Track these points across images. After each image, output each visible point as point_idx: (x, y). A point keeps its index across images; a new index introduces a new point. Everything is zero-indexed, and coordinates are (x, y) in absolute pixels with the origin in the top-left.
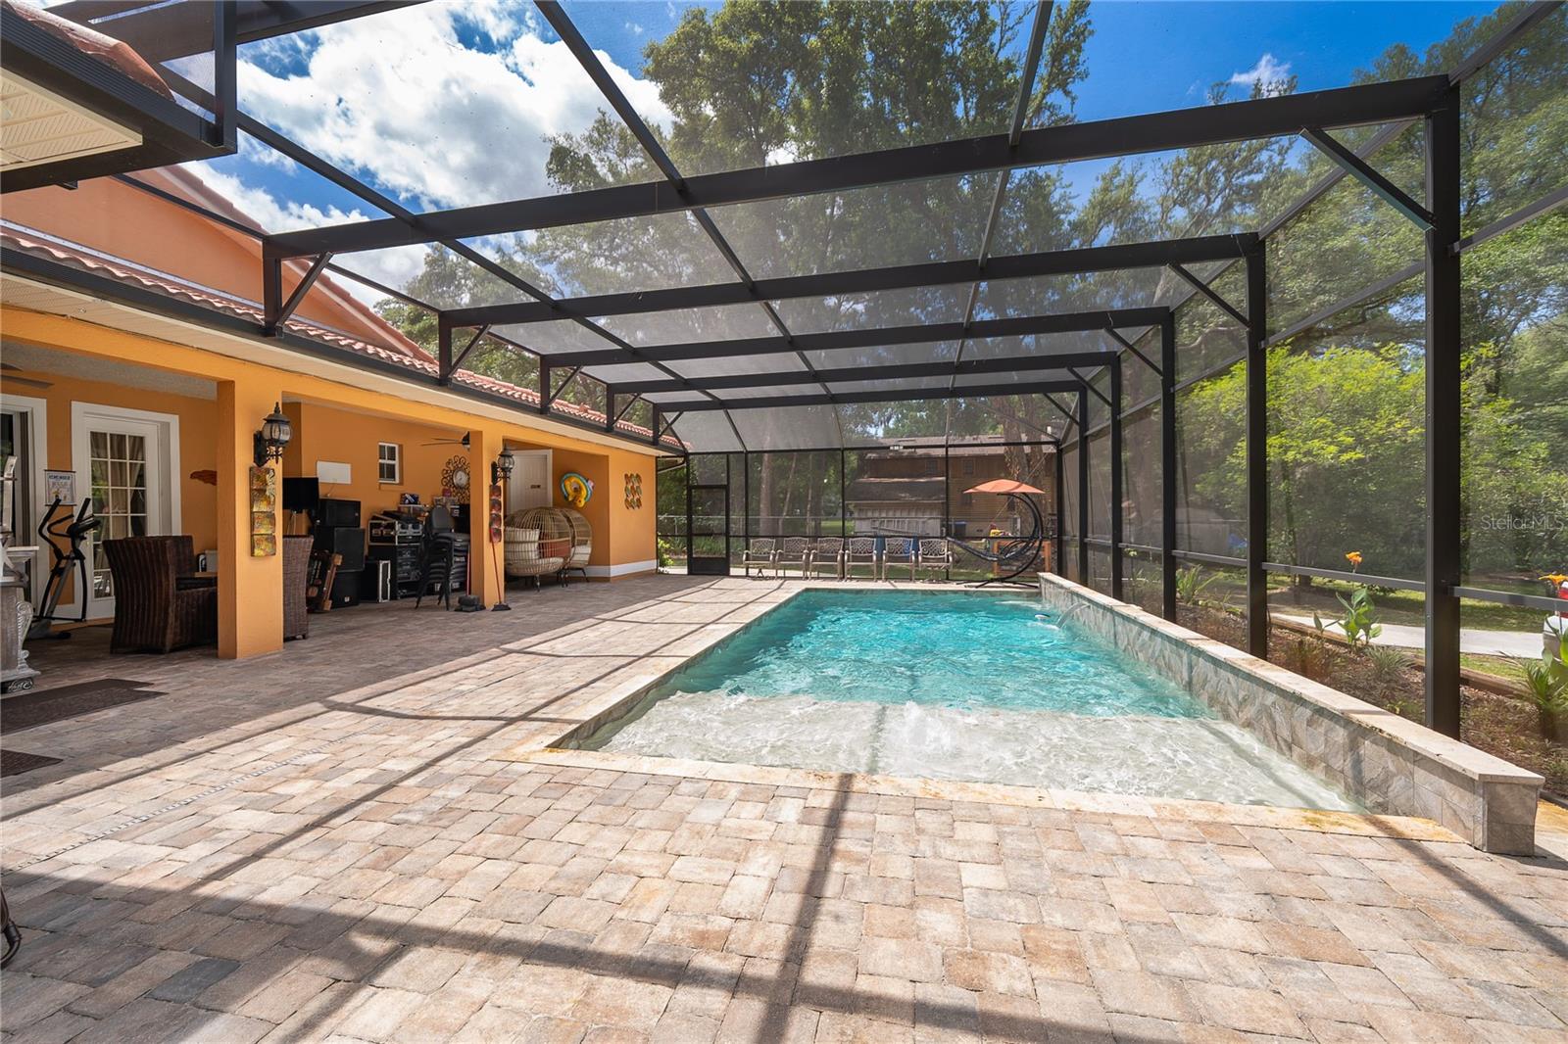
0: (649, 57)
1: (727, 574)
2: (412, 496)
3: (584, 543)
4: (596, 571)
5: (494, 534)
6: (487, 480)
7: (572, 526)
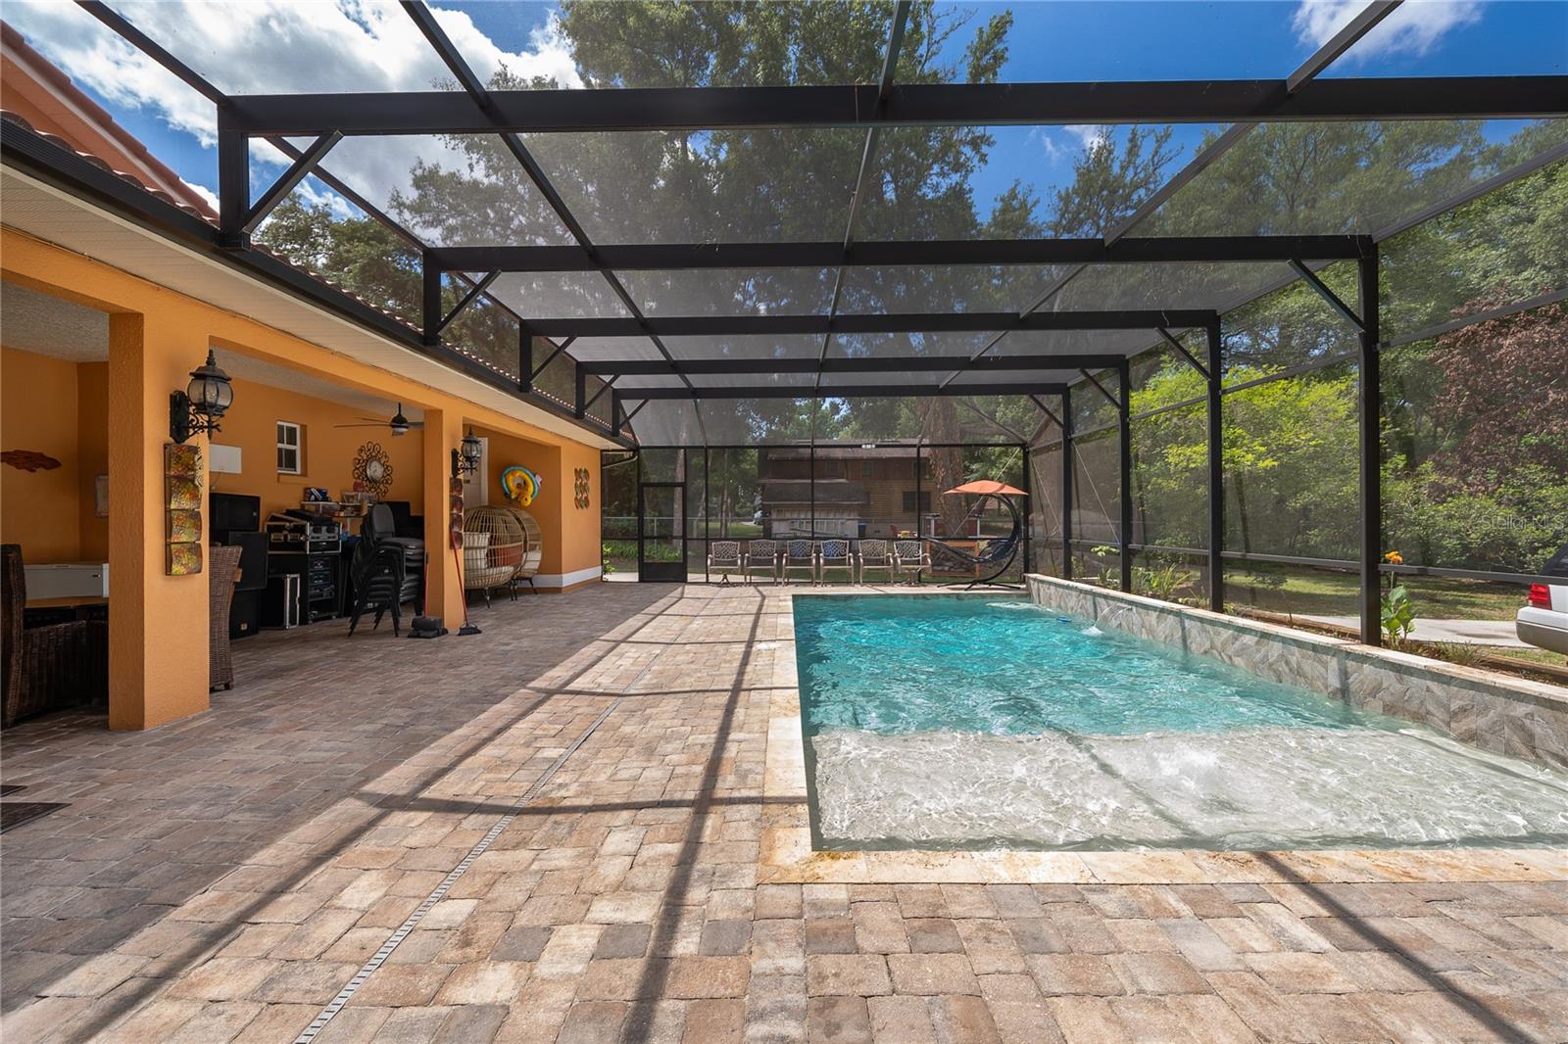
0: (568, 8)
1: (684, 581)
2: (319, 491)
3: (533, 548)
4: (546, 580)
5: (455, 540)
6: (447, 473)
7: (523, 528)
